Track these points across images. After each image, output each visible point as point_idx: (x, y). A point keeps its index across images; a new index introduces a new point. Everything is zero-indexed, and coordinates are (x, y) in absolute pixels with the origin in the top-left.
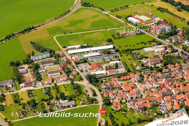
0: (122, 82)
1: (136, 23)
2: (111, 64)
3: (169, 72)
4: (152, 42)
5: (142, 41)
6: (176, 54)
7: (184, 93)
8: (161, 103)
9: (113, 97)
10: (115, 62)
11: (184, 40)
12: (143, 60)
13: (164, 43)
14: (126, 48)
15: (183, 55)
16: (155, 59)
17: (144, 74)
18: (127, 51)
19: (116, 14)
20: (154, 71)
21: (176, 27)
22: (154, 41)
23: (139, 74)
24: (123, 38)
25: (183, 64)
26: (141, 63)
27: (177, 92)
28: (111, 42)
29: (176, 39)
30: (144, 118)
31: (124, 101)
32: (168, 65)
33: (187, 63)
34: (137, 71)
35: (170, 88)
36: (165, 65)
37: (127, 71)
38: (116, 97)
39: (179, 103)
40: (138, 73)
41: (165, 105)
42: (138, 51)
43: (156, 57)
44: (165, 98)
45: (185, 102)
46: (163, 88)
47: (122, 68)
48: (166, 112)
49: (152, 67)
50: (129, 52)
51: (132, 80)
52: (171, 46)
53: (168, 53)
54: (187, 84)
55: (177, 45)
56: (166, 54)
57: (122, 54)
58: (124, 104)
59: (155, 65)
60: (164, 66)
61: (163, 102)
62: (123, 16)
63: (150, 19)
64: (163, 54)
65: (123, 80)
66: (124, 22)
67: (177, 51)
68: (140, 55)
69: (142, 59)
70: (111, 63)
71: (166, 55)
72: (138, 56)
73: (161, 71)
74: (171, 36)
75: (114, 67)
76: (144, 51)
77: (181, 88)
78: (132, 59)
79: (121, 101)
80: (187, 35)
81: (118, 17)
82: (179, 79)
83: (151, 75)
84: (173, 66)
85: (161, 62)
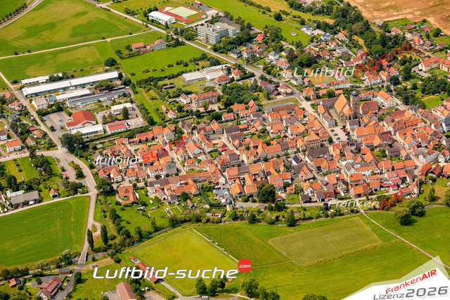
0: (137, 147)
1: (166, 23)
2: (115, 111)
3: (235, 119)
4: (200, 59)
5: (179, 60)
6: (250, 82)
7: (266, 160)
8: (218, 184)
9: (119, 178)
10: (121, 107)
11: (266, 52)
12: (182, 99)
13: (224, 60)
14: (146, 76)
15: (266, 82)
16: (206, 95)
17: (183, 126)
18: (146, 81)
19: (125, 6)
20: (205, 119)
21: (249, 27)
22: (204, 58)
23: (173, 127)
24: (138, 55)
25: (264, 102)
26: (177, 105)
27: (252, 159)
28: (113, 65)
29: (250, 50)
30: (183, 216)
31: (141, 185)
32: (233, 104)
33: (273, 99)
34: (168, 121)
35: (238, 152)
36: (228, 105)
37: (148, 122)
38: (125, 178)
39: (255, 180)
40: (171, 125)
41: (227, 186)
42: (172, 81)
43: (207, 89)
44: (226, 174)
45: (268, 178)
46: (223, 153)
47: (137, 116)
48: (228, 201)
49: (199, 111)
50: (152, 83)
51: (159, 141)
52: (240, 66)
53: (233, 80)
54: (272, 142)
55: (252, 64)
56: (229, 83)
57: (138, 89)
58: (143, 192)
59: (206, 107)
60: (226, 108)
61: (222, 180)
62: (140, 11)
63: (196, 12)
64: (223, 83)
65: (140, 142)
66: (141, 22)
67: (253, 75)
68: (174, 90)
69: (178, 96)
70: (114, 108)
71: (228, 85)
72: (170, 91)
73: (218, 118)
74: (239, 45)
75: (121, 117)
76: (184, 80)
77: (260, 150)
78: (158, 97)
79: (135, 186)
80: (273, 41)
81: (128, 12)
82: (257, 132)
83: (199, 127)
84: (243, 106)
85: (219, 100)
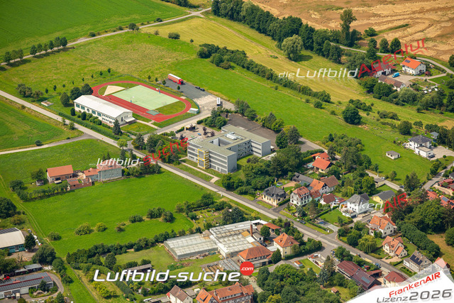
4: (199, 207)
5: (155, 207)
6: (317, 262)
11: (340, 195)
12: (172, 299)
13: (252, 211)
18: (90, 255)
19: (18, 81)
22: (207, 205)
24: (63, 192)
28: (9, 215)
29: (305, 190)
42: (144, 255)
50: (102, 259)
52: (288, 225)
55: (312, 222)
56: (271, 263)
62: (51, 92)
63: (175, 100)
64: (257, 263)
66: (60, 119)
67: (319, 247)
69: (165, 291)
74: (279, 177)
76: (170, 254)
80: (350, 170)
81: (25, 94)
85: (255, 301)
